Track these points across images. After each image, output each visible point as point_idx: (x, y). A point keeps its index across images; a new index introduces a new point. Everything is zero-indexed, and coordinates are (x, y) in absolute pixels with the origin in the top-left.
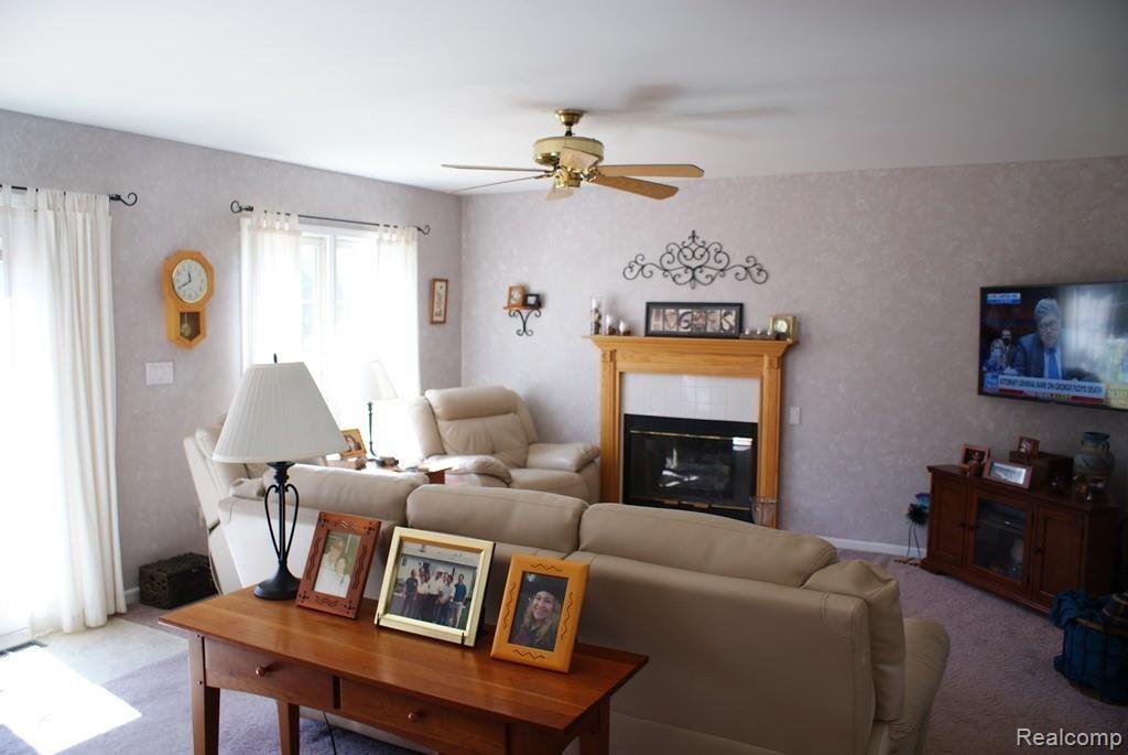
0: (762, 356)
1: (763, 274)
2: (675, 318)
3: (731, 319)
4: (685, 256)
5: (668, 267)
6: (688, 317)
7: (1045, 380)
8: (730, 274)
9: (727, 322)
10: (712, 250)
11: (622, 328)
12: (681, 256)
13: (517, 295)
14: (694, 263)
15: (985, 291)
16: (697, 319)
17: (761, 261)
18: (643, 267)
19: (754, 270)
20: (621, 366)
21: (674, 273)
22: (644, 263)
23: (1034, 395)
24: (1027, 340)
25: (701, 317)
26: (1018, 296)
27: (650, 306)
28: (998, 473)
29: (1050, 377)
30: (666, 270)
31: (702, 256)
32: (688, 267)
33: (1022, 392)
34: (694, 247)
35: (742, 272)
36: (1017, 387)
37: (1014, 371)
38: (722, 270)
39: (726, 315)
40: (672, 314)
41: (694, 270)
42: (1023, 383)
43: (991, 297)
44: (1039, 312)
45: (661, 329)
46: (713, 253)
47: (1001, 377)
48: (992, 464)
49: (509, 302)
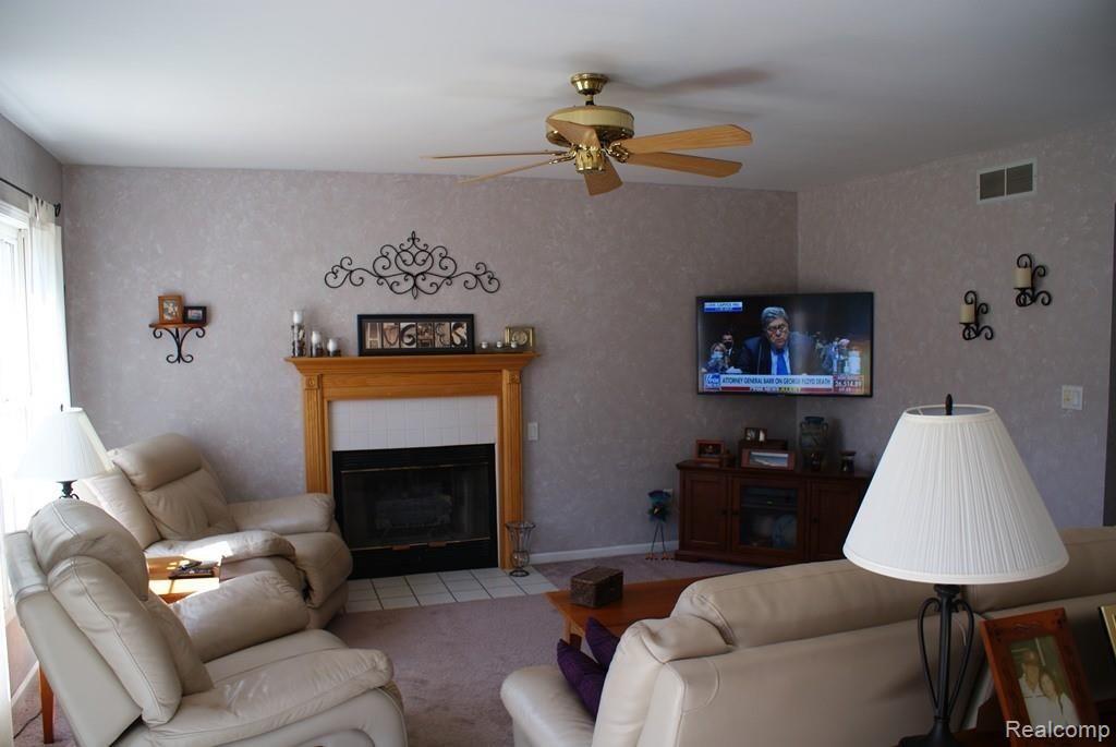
0: (500, 371)
1: (495, 283)
2: (396, 333)
3: (462, 331)
4: (404, 261)
5: (383, 273)
6: (412, 331)
7: (774, 376)
8: (458, 282)
9: (458, 335)
10: (436, 254)
11: (331, 346)
12: (399, 260)
13: (171, 308)
14: (415, 270)
15: (701, 300)
16: (422, 334)
17: (491, 267)
18: (352, 272)
19: (483, 278)
20: (328, 392)
21: (391, 280)
22: (352, 268)
23: (761, 390)
24: (752, 343)
25: (426, 331)
26: (740, 304)
27: (362, 319)
28: (757, 460)
29: (778, 374)
30: (381, 277)
31: (425, 261)
32: (408, 274)
33: (748, 388)
34: (414, 250)
35: (472, 281)
36: (743, 385)
37: (739, 371)
38: (448, 278)
39: (456, 327)
40: (393, 328)
41: (415, 277)
42: (748, 381)
43: (708, 305)
44: (767, 317)
45: (379, 346)
46: (437, 259)
47: (723, 376)
48: (750, 453)
49: (161, 317)
